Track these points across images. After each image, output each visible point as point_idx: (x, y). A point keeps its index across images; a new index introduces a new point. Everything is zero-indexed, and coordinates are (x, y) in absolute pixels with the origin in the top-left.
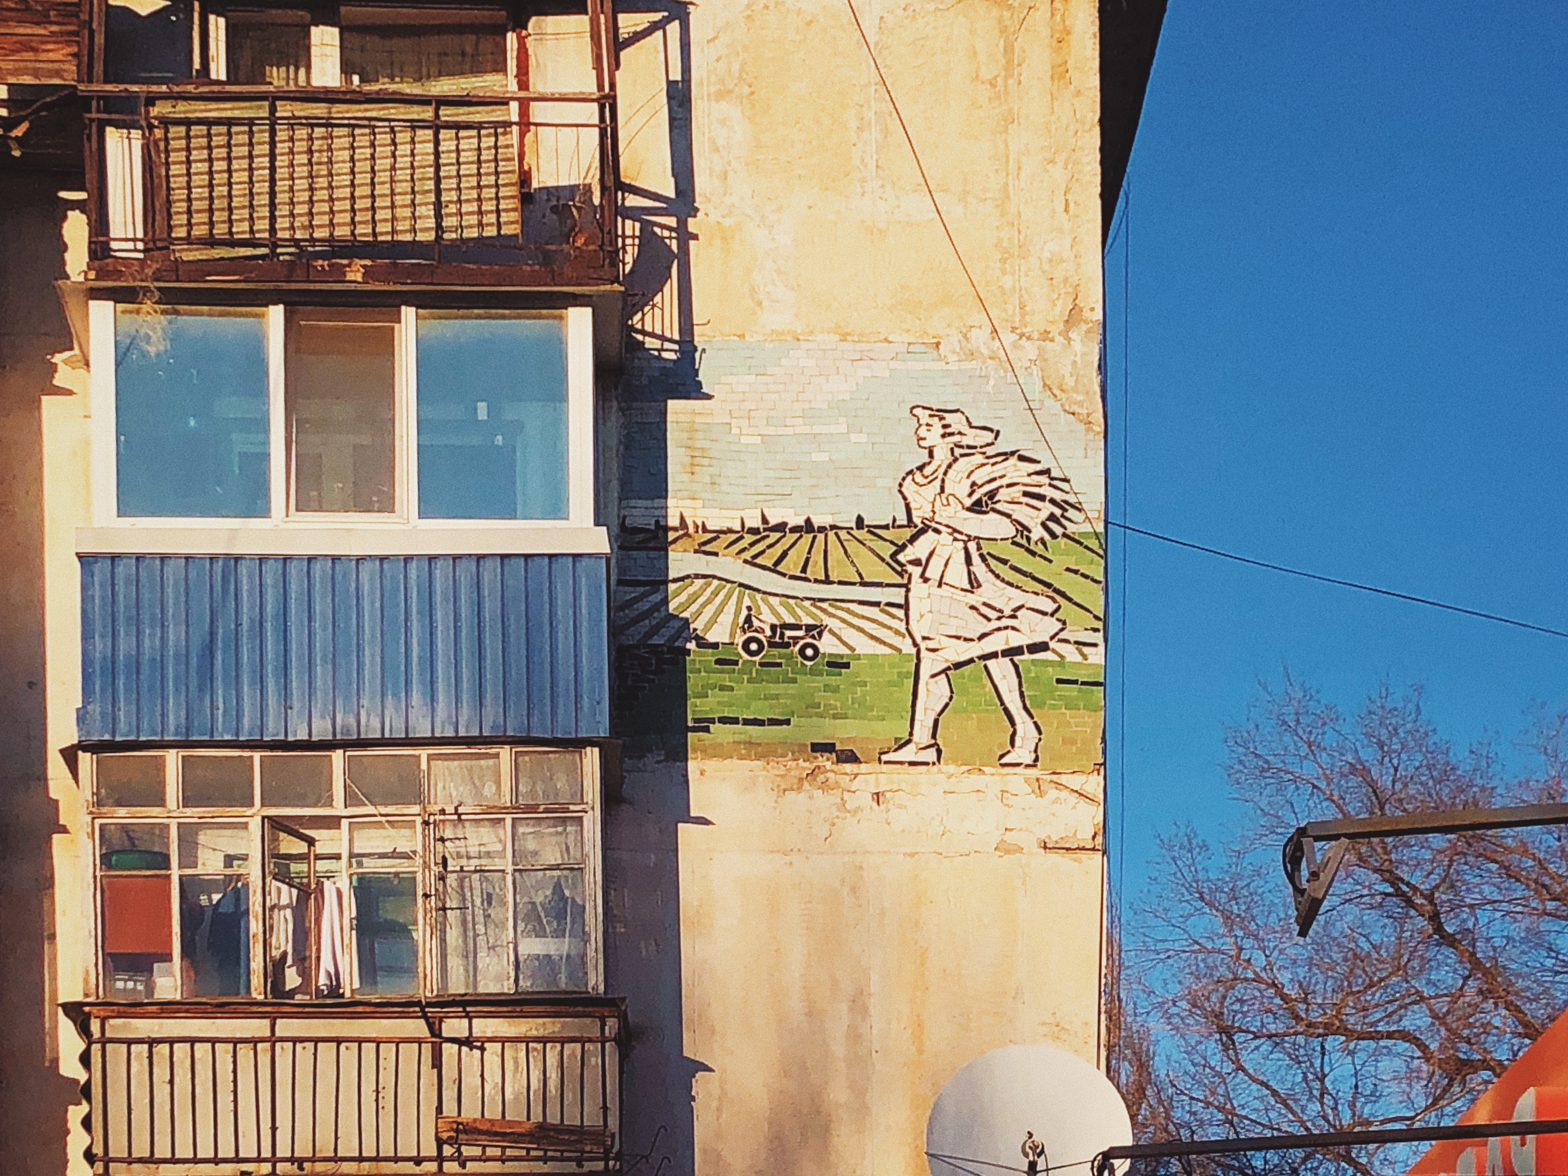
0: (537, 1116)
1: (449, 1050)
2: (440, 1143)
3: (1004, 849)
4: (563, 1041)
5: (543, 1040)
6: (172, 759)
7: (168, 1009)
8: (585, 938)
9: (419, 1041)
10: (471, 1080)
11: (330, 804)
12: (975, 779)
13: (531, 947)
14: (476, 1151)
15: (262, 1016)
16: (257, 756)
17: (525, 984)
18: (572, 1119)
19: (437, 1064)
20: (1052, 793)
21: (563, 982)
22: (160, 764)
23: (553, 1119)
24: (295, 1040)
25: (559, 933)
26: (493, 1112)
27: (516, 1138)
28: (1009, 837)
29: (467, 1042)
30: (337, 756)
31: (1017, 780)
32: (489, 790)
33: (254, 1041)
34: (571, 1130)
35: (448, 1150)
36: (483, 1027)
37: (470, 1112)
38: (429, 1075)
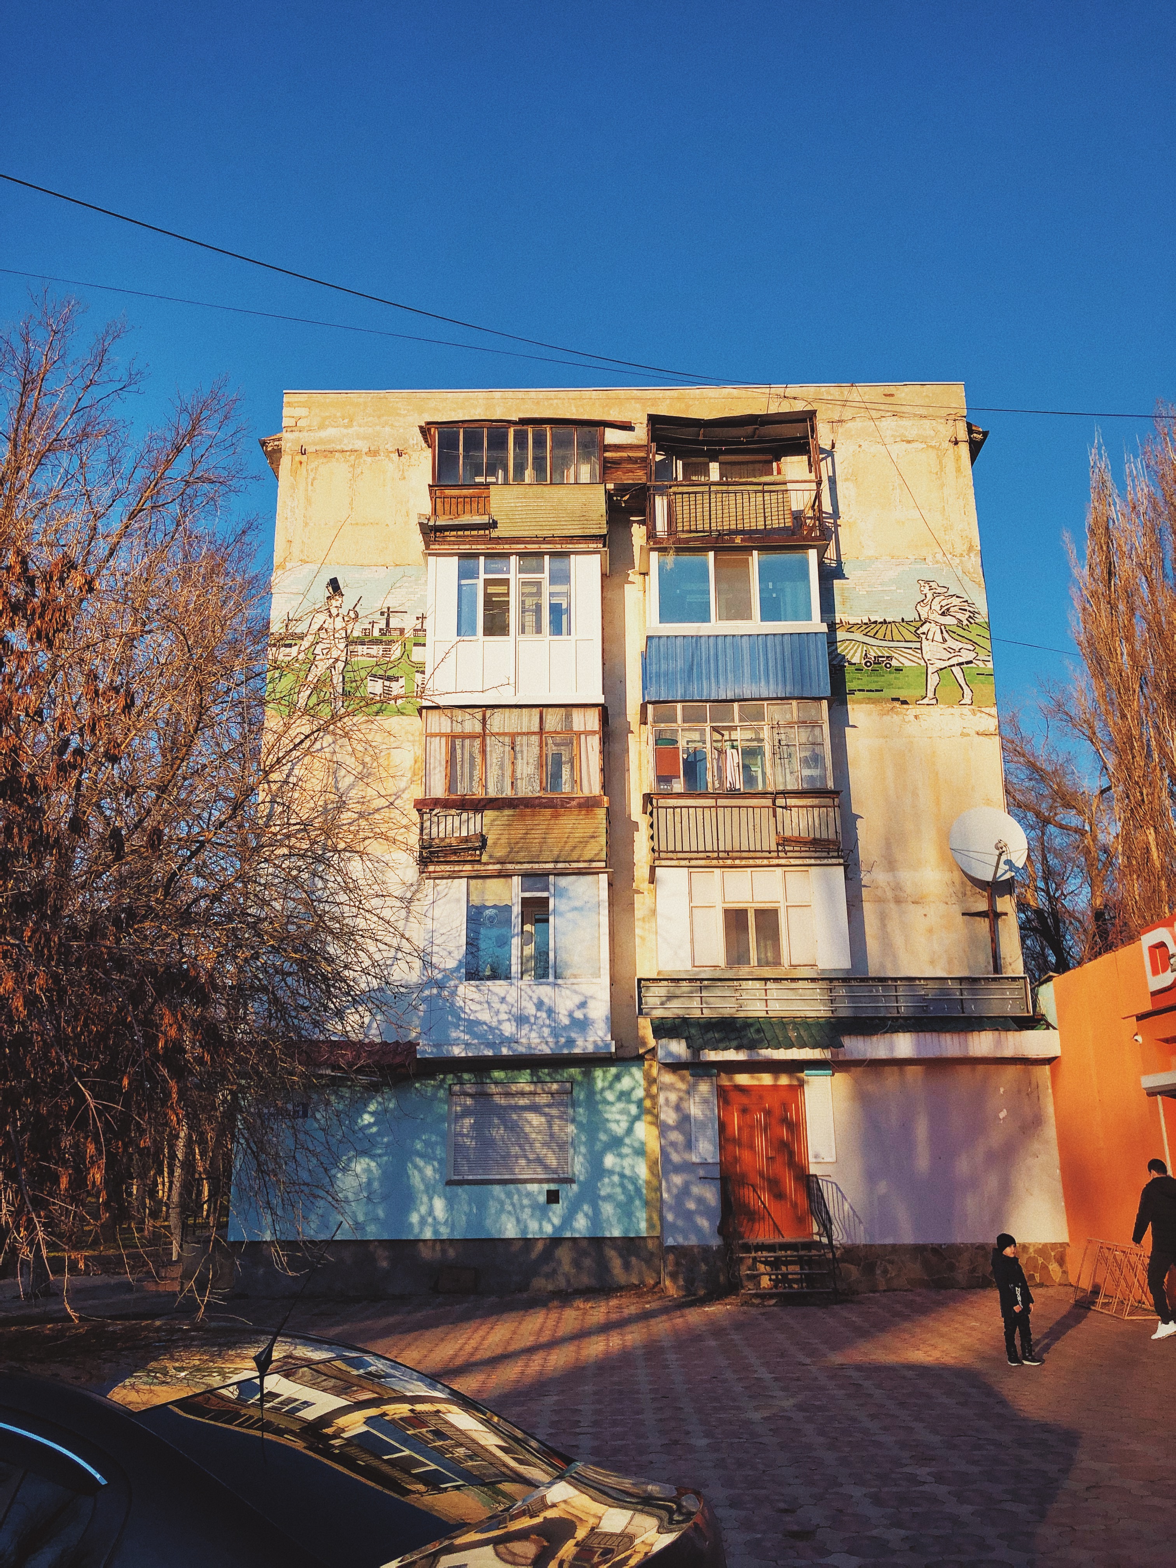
0: (812, 836)
1: (779, 810)
2: (778, 844)
3: (963, 735)
4: (819, 807)
5: (812, 807)
6: (679, 706)
7: (679, 795)
8: (825, 769)
9: (768, 807)
10: (787, 822)
11: (733, 721)
12: (951, 710)
13: (807, 772)
14: (791, 848)
15: (712, 798)
16: (708, 705)
17: (805, 786)
18: (824, 836)
19: (775, 816)
20: (979, 714)
21: (818, 785)
22: (675, 709)
23: (818, 836)
24: (724, 807)
25: (816, 767)
26: (796, 834)
27: (805, 843)
28: (965, 731)
29: (785, 807)
30: (736, 705)
31: (966, 710)
32: (788, 716)
33: (710, 807)
34: (824, 840)
35: (780, 848)
36: (791, 802)
37: (788, 834)
38: (772, 820)
